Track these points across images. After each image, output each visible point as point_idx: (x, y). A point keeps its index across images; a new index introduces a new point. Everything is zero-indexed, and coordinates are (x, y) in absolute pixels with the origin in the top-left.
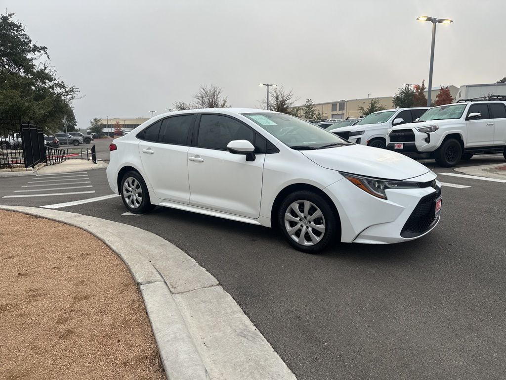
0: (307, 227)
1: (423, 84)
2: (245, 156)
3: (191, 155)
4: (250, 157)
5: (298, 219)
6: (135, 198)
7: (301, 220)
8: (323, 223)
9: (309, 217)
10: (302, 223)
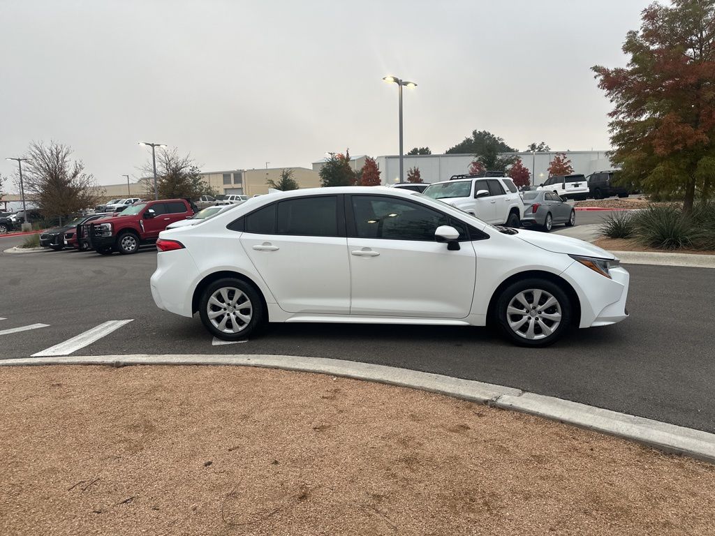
0: (537, 319)
1: (348, 154)
2: (444, 245)
3: (357, 248)
4: (453, 245)
5: (524, 311)
6: (233, 317)
7: (527, 312)
8: (557, 311)
9: (539, 308)
10: (529, 315)
